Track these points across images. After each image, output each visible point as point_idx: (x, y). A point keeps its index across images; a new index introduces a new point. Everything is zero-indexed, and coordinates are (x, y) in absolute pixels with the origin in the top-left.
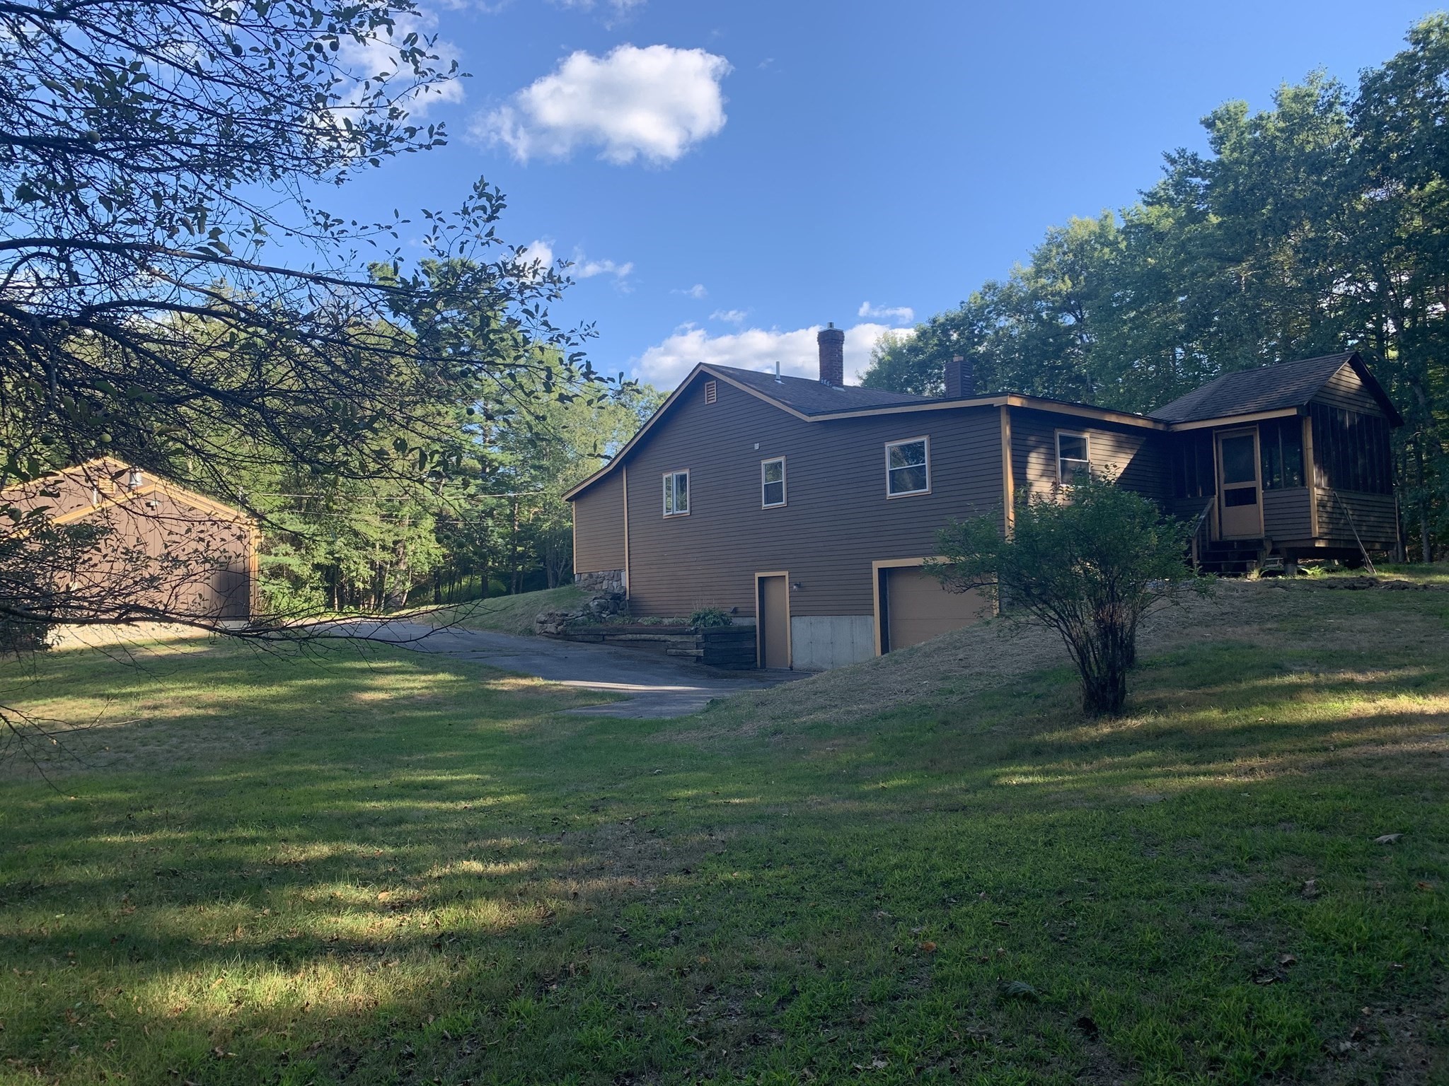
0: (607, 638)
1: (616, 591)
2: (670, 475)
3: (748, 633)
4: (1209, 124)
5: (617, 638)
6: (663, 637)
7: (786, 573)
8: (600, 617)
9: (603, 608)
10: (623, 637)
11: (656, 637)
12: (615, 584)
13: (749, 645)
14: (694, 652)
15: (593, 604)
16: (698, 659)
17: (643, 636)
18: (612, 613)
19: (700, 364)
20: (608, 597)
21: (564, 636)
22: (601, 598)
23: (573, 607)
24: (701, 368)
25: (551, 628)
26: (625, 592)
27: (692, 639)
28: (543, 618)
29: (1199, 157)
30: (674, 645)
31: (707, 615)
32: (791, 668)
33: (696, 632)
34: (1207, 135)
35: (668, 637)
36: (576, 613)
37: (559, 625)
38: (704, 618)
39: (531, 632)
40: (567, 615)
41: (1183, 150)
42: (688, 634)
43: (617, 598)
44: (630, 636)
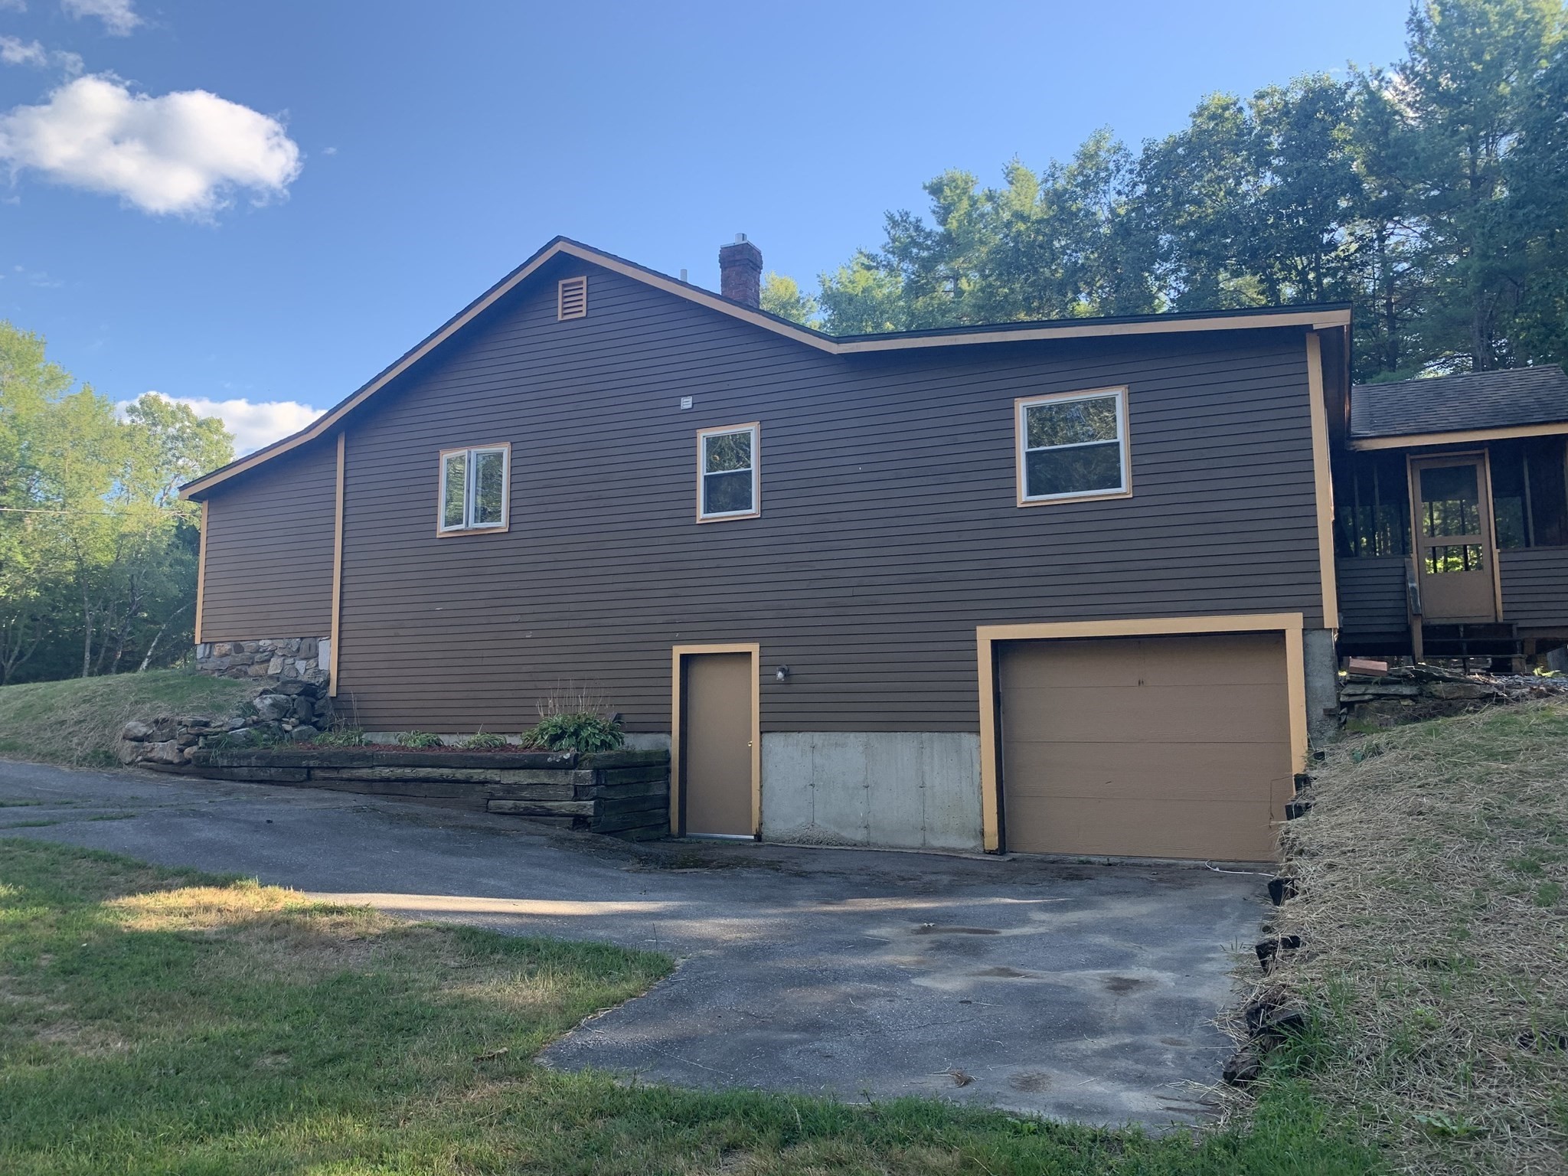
0: (319, 774)
1: (305, 679)
2: (464, 452)
3: (654, 766)
4: (936, 190)
5: (345, 774)
6: (478, 774)
7: (754, 648)
8: (281, 729)
9: (283, 711)
10: (365, 773)
11: (461, 774)
12: (301, 665)
13: (657, 790)
14: (568, 806)
15: (263, 704)
16: (579, 821)
17: (423, 772)
18: (302, 722)
19: (558, 239)
20: (294, 690)
21: (204, 769)
22: (275, 691)
23: (219, 708)
24: (559, 247)
25: (164, 750)
26: (328, 682)
27: (562, 778)
28: (142, 730)
29: (923, 225)
30: (510, 791)
31: (580, 728)
32: (759, 837)
33: (575, 763)
34: (930, 202)
35: (493, 775)
36: (227, 720)
37: (188, 744)
38: (576, 733)
39: (110, 760)
40: (206, 724)
41: (906, 213)
42: (553, 767)
43: (311, 692)
44: (386, 772)
